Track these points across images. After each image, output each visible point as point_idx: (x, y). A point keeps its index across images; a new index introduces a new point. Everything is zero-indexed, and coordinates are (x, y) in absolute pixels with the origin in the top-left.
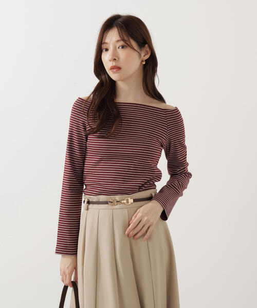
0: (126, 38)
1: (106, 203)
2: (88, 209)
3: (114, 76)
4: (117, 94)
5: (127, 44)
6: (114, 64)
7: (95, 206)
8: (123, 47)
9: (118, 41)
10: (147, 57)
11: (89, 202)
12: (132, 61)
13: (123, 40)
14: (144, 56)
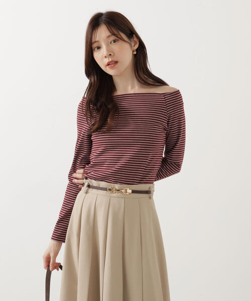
0: (116, 33)
1: (105, 189)
2: (87, 193)
3: (109, 71)
5: (118, 37)
6: (110, 60)
7: (94, 191)
8: (115, 41)
9: (109, 36)
10: (137, 46)
11: (89, 186)
12: (126, 53)
13: (114, 34)
14: (134, 46)
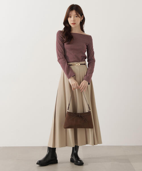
0: (78, 14)
3: (72, 25)
4: (72, 30)
8: (76, 17)
9: (75, 15)
10: (82, 19)
12: (79, 20)
13: (77, 15)
